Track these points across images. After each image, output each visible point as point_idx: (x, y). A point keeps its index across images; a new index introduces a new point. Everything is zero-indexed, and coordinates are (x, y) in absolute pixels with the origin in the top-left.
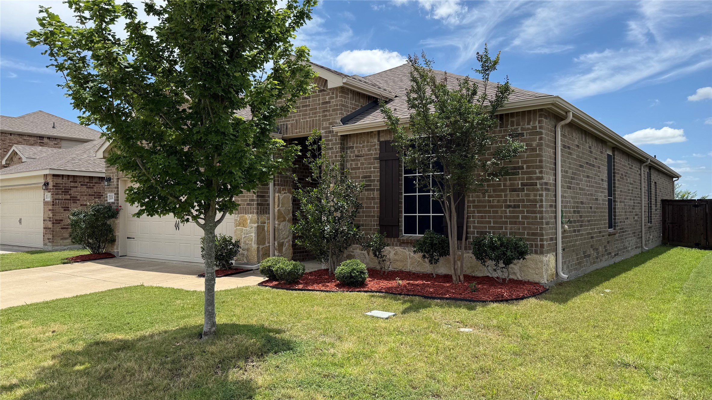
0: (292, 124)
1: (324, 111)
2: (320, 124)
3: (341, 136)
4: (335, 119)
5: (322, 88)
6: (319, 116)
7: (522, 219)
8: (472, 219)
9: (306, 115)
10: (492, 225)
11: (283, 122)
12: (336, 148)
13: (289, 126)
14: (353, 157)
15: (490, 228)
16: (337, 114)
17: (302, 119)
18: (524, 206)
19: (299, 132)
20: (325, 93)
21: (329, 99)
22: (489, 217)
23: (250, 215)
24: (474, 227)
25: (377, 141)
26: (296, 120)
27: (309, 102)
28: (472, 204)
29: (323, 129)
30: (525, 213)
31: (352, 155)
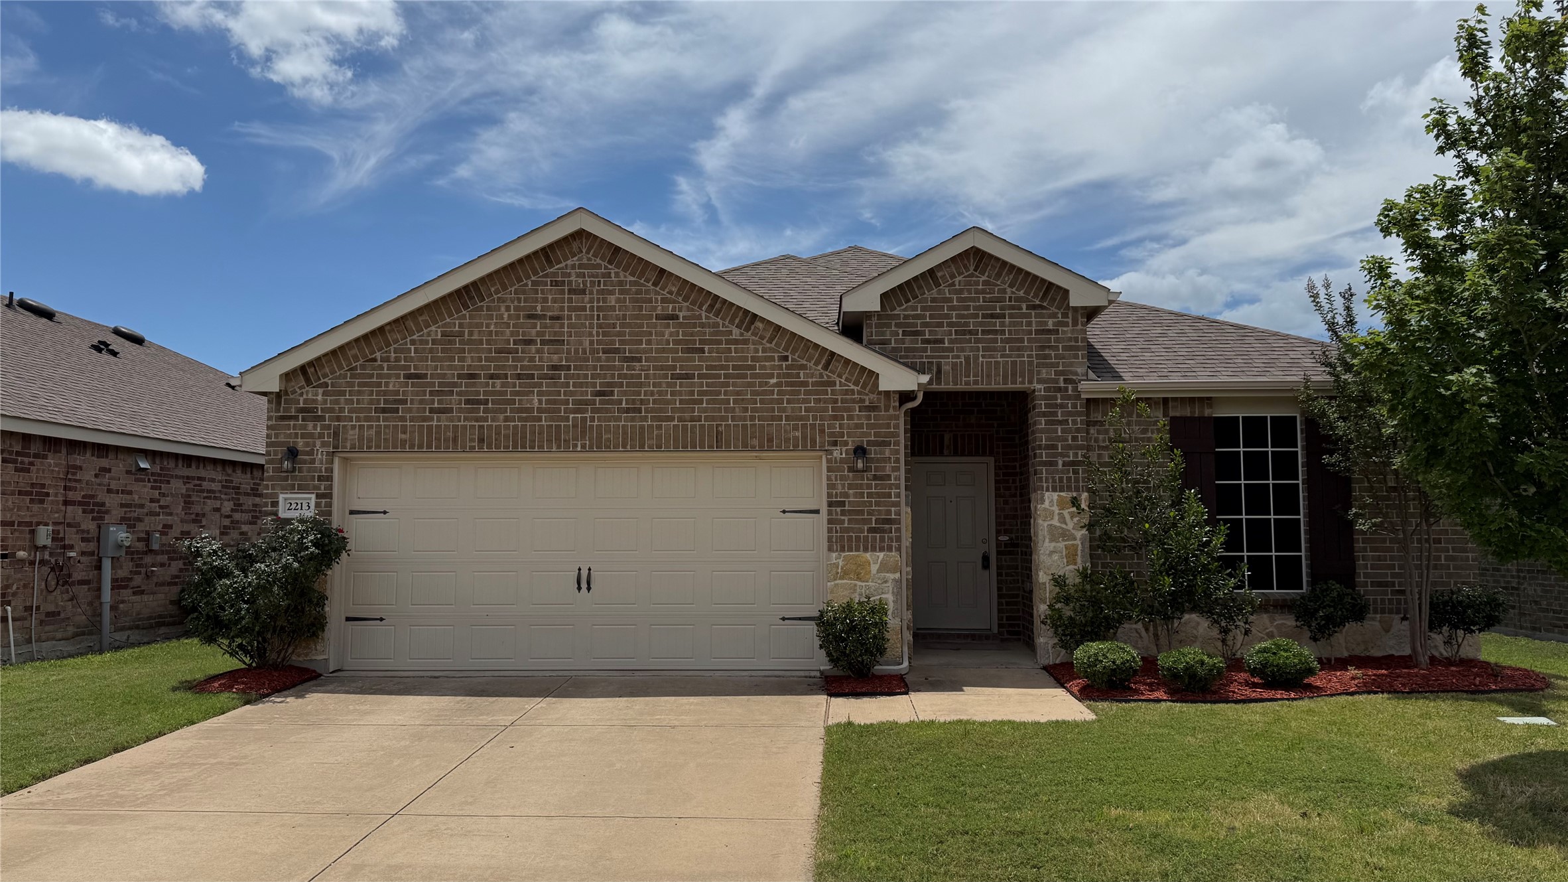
0: (954, 365)
1: (1043, 348)
2: (1031, 372)
3: (1087, 399)
4: (1072, 366)
5: (1038, 302)
6: (1030, 356)
7: (1445, 561)
8: (1361, 562)
9: (995, 349)
10: (1397, 571)
11: (927, 357)
12: (1075, 422)
13: (945, 368)
14: (1104, 441)
15: (1394, 575)
16: (1076, 357)
17: (983, 356)
18: (1448, 541)
19: (976, 382)
20: (1045, 311)
21: (1054, 324)
22: (1392, 558)
23: (881, 555)
24: (1366, 575)
25: (1161, 416)
26: (967, 359)
27: (1002, 324)
28: (1360, 537)
29: (1040, 381)
30: (1451, 551)
31: (1101, 437)
